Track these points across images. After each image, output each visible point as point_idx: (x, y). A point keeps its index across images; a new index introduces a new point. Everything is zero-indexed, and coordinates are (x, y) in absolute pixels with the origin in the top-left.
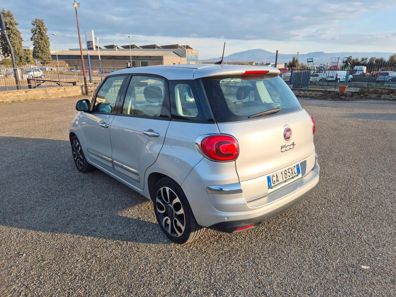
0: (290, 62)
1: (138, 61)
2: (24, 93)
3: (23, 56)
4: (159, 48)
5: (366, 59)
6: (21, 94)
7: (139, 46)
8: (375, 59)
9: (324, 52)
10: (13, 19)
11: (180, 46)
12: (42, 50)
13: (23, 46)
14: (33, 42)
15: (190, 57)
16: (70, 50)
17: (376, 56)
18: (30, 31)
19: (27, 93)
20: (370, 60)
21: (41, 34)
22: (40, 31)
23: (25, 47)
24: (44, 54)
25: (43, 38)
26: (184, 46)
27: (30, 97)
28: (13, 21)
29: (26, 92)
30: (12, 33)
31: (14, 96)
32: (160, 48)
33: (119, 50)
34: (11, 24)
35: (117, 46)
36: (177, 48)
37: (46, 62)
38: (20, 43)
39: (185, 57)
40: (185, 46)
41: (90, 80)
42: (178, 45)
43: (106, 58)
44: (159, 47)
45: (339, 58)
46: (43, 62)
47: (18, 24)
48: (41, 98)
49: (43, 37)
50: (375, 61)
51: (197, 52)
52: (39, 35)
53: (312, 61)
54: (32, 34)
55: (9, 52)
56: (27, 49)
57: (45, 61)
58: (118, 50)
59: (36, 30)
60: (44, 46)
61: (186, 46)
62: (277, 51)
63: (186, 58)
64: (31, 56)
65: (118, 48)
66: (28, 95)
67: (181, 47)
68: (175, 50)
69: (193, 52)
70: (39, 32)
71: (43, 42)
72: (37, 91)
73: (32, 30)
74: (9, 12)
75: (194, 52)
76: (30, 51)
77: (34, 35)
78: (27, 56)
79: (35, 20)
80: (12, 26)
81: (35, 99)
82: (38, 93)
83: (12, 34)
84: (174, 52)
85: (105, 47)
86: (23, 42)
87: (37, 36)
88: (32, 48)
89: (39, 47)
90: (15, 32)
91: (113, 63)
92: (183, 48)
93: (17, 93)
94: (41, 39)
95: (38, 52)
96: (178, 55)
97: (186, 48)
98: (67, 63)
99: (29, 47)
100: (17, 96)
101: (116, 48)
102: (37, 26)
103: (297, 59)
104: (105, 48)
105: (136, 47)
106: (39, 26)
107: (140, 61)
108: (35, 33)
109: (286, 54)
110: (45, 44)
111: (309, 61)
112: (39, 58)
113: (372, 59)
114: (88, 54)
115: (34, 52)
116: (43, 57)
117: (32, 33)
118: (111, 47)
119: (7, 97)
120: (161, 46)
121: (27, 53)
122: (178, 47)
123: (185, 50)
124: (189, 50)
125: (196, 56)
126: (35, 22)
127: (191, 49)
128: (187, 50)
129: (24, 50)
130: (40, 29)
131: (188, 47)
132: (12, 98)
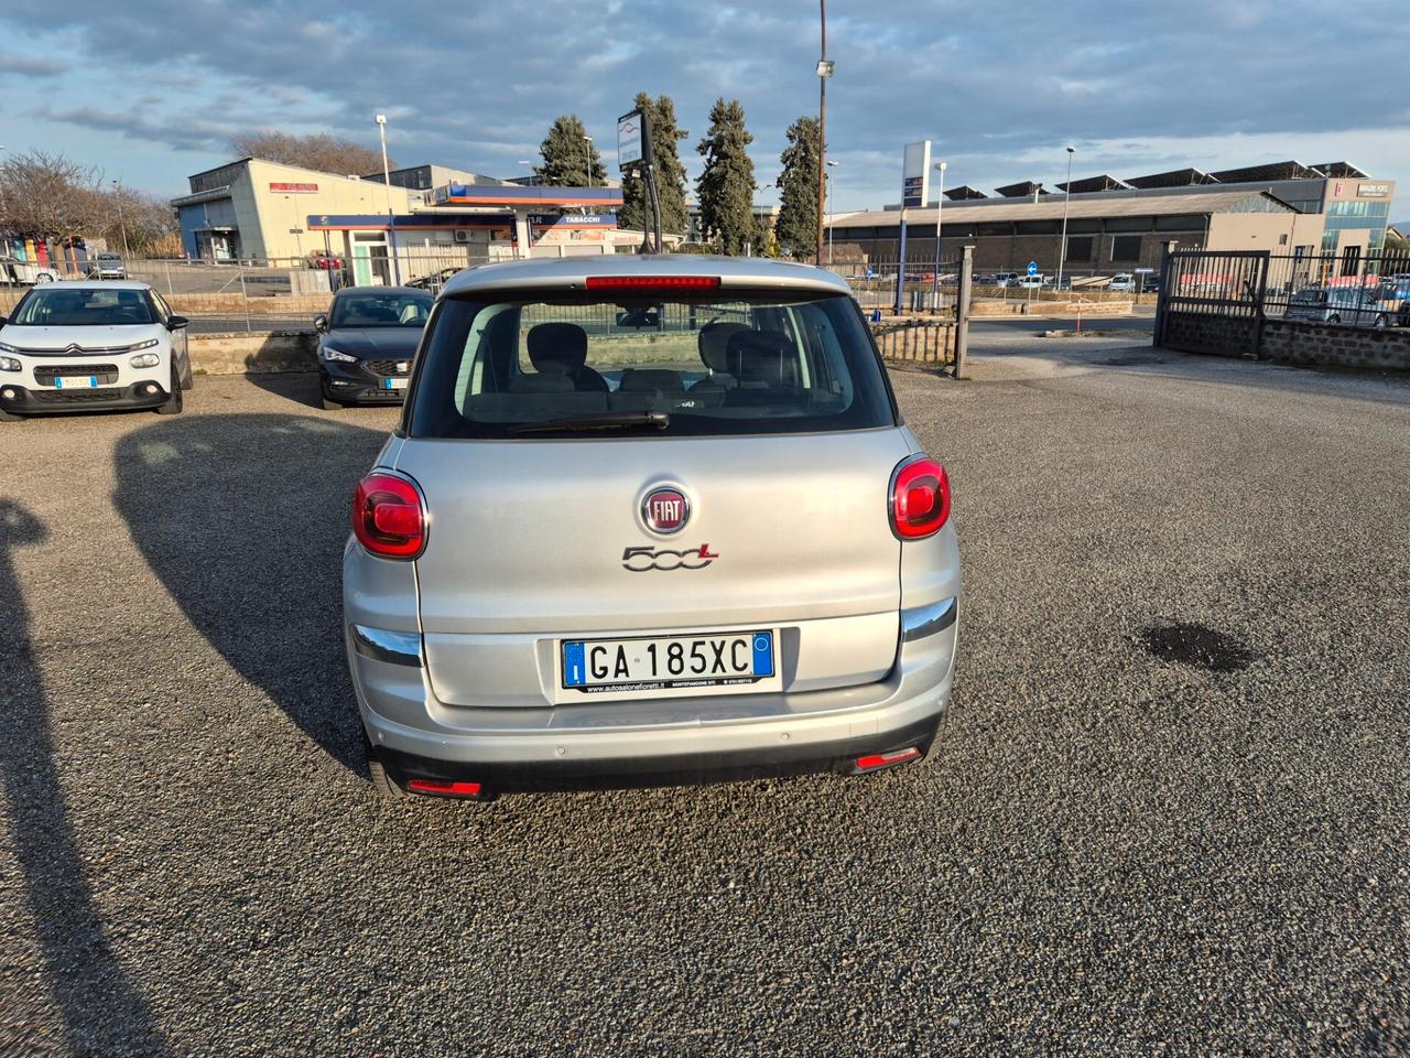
1: (1104, 234)
2: (646, 343)
3: (748, 234)
4: (1204, 180)
6: (638, 345)
7: (1126, 181)
10: (741, 126)
11: (1301, 169)
12: (801, 216)
13: (754, 204)
14: (781, 190)
15: (1343, 208)
16: (887, 209)
18: (778, 157)
19: (654, 344)
21: (808, 166)
22: (806, 155)
23: (759, 207)
24: (804, 225)
25: (809, 176)
26: (1321, 168)
27: (660, 354)
28: (739, 134)
29: (653, 340)
30: (731, 167)
31: (621, 350)
32: (1212, 182)
33: (1047, 200)
34: (733, 141)
35: (1041, 185)
36: (1290, 177)
37: (805, 251)
38: (748, 196)
39: (1320, 212)
40: (1328, 168)
41: (896, 306)
42: (1293, 163)
43: (991, 232)
44: (1207, 177)
46: (799, 250)
47: (751, 141)
48: (687, 357)
49: (809, 173)
51: (1383, 188)
52: (800, 167)
54: (783, 168)
55: (716, 224)
56: (762, 211)
57: (804, 247)
58: (1039, 201)
59: (796, 153)
60: (810, 202)
61: (1332, 165)
63: (1323, 216)
64: (771, 234)
65: (1042, 192)
66: (655, 347)
67: (1308, 173)
68: (1271, 186)
69: (1362, 189)
70: (802, 158)
71: (807, 188)
72: (681, 339)
73: (784, 154)
74: (733, 107)
75: (1373, 188)
76: (771, 218)
77: (788, 168)
78: (759, 232)
79: (796, 125)
80: (735, 146)
81: (671, 359)
82: (682, 343)
83: (731, 171)
84: (1266, 194)
85: (999, 190)
86: (755, 192)
87: (794, 172)
88: (776, 211)
89: (794, 207)
90: (739, 162)
91: (1014, 246)
92: (1316, 175)
93: (630, 341)
94: (805, 181)
95: (790, 221)
96: (1283, 204)
97: (1329, 174)
98: (865, 253)
99: (771, 207)
100: (629, 350)
101: (1037, 191)
102: (800, 141)
104: (1000, 195)
105: (1112, 184)
106: (805, 142)
107: (1113, 235)
108: (792, 165)
110: (812, 194)
112: (789, 238)
114: (901, 222)
115: (782, 220)
116: (802, 234)
117: (785, 163)
118: (1020, 192)
119: (604, 351)
120: (1214, 175)
121: (760, 226)
122: (1291, 174)
123: (1325, 182)
124: (1345, 183)
125: (1379, 207)
126: (797, 128)
127: (1359, 175)
128: (1332, 182)
129: (755, 215)
130: (806, 150)
131: (1340, 170)
132: (617, 355)
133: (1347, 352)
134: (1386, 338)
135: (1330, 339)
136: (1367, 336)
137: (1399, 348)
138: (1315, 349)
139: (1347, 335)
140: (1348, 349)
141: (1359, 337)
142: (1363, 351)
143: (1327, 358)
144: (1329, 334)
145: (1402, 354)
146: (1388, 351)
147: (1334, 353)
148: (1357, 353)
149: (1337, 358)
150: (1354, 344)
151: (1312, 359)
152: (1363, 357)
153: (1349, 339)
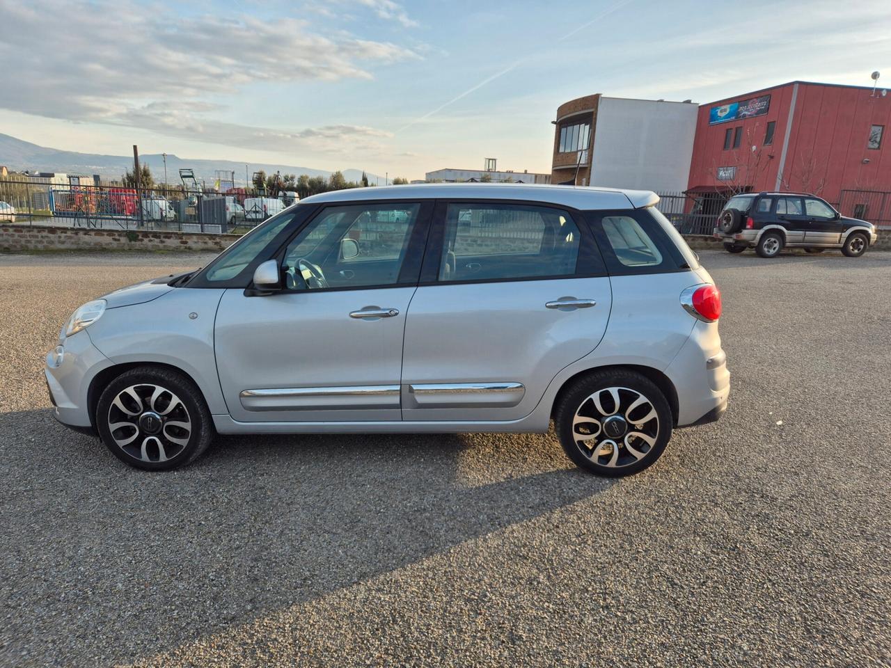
0: (128, 175)
5: (292, 178)
8: (308, 180)
9: (177, 156)
17: (308, 175)
20: (299, 181)
45: (233, 173)
50: (309, 184)
53: (192, 177)
62: (135, 147)
103: (144, 168)
109: (81, 152)
111: (183, 174)
113: (302, 179)
133: (33, 242)
134: (59, 232)
135: (17, 234)
136: (44, 231)
137: (70, 238)
138: (7, 241)
139: (29, 231)
140: (33, 240)
141: (39, 232)
142: (45, 240)
143: (18, 247)
144: (15, 231)
145: (73, 240)
146: (62, 239)
147: (23, 243)
148: (41, 242)
149: (27, 246)
150: (37, 237)
151: (6, 248)
152: (45, 244)
153: (31, 233)
